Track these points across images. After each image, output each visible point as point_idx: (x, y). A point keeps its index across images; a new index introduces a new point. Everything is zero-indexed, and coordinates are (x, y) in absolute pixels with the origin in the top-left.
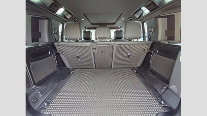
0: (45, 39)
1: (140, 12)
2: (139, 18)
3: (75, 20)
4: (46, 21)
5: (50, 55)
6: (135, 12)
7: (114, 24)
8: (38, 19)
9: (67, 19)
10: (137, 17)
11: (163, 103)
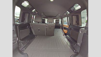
0: (26, 21)
1: (66, 13)
2: (66, 15)
3: (39, 14)
4: (28, 14)
5: (28, 28)
6: (64, 12)
7: (56, 17)
8: (25, 13)
9: (36, 13)
10: (65, 15)
11: (75, 51)
